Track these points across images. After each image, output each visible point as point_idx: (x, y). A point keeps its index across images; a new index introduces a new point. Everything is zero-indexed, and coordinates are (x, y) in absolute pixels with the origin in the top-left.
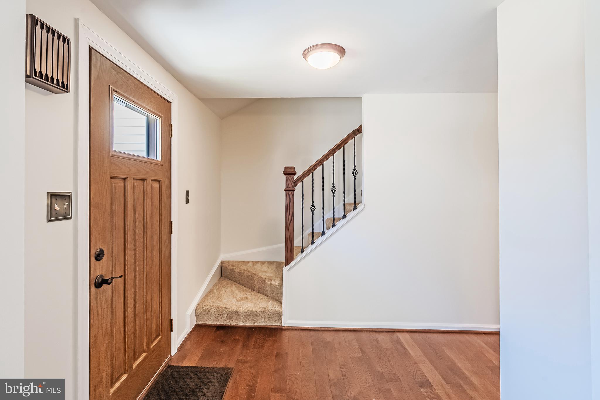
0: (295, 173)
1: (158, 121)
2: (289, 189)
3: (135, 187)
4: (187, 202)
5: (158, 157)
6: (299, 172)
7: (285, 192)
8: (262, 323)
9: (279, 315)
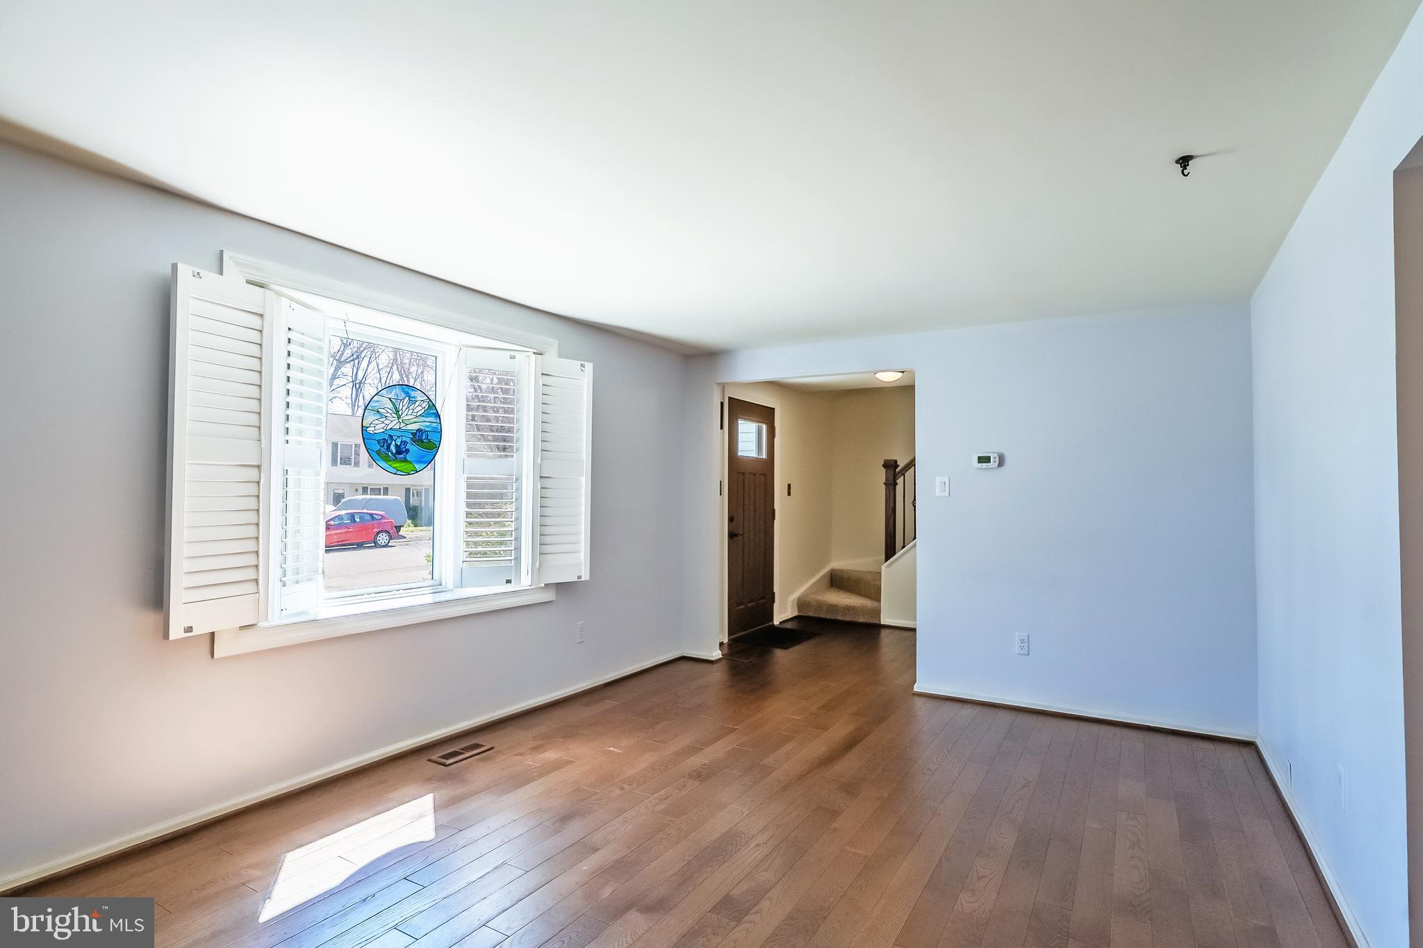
0: (899, 466)
1: (764, 427)
2: (888, 482)
3: (749, 479)
4: (789, 494)
5: (764, 456)
6: (902, 464)
7: (884, 486)
8: (861, 620)
9: (877, 612)
